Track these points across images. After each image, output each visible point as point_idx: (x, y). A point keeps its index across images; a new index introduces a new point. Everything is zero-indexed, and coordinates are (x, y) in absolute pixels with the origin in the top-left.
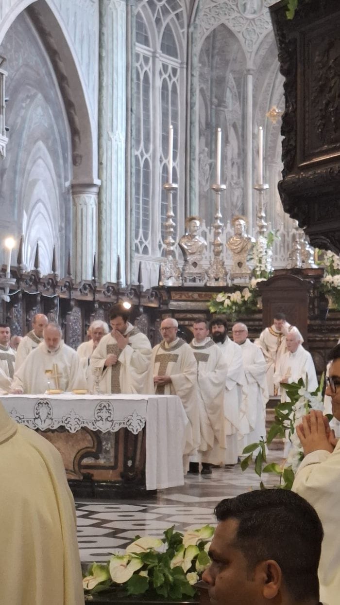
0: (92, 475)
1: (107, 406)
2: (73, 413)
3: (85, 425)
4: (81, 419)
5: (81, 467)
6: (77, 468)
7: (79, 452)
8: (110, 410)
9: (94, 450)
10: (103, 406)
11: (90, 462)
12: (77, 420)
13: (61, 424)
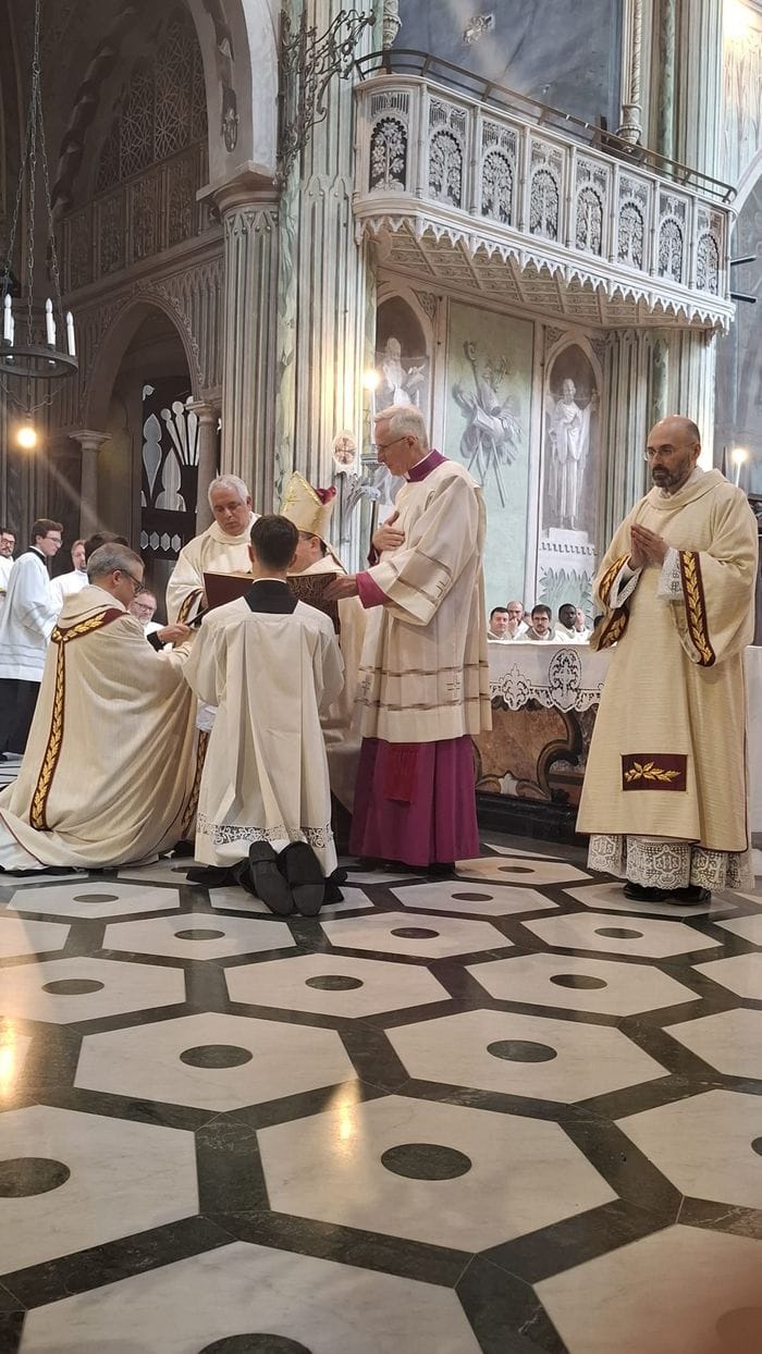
0: (568, 795)
1: (570, 658)
2: (515, 673)
3: (534, 696)
4: (527, 685)
5: (550, 777)
6: (542, 778)
7: (544, 749)
8: (575, 667)
9: (569, 747)
10: (563, 658)
11: (563, 769)
12: (521, 686)
13: (497, 693)
